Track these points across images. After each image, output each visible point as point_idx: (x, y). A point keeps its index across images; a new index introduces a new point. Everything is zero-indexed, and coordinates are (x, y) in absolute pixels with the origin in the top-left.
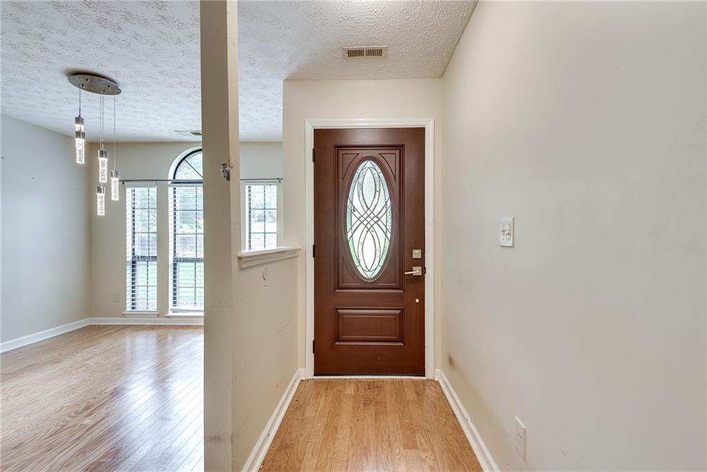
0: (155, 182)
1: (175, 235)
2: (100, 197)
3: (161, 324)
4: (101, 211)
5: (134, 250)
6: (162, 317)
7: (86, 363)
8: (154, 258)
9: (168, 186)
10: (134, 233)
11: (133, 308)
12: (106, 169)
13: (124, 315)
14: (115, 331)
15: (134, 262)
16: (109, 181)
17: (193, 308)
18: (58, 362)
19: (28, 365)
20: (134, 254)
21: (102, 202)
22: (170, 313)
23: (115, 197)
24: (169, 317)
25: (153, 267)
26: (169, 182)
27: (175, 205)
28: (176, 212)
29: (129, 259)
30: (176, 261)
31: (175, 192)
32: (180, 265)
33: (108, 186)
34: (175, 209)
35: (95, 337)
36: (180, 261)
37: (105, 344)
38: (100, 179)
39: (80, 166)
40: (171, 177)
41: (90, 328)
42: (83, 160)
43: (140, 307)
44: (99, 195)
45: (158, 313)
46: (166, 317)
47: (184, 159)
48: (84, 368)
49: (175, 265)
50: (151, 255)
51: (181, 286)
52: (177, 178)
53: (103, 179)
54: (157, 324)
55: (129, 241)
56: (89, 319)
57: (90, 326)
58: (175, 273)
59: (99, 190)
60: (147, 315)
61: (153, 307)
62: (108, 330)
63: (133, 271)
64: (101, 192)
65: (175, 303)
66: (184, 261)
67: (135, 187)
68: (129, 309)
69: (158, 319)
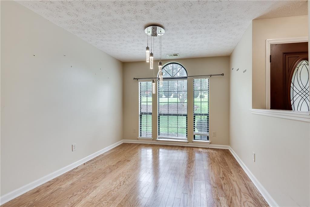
0: (151, 79)
1: (159, 103)
3: (154, 144)
5: (141, 110)
8: (150, 114)
10: (141, 102)
11: (141, 136)
13: (138, 139)
15: (141, 115)
17: (167, 137)
20: (141, 112)
22: (158, 139)
24: (158, 141)
25: (150, 117)
26: (157, 79)
27: (159, 89)
29: (139, 114)
31: (159, 83)
34: (159, 91)
36: (161, 115)
43: (144, 135)
45: (152, 139)
46: (156, 141)
47: (163, 68)
49: (159, 117)
50: (148, 112)
51: (161, 126)
54: (152, 144)
55: (139, 106)
56: (123, 140)
57: (123, 143)
58: (159, 121)
60: (147, 139)
61: (150, 136)
63: (141, 119)
65: (159, 134)
66: (163, 115)
67: (142, 81)
68: (139, 136)
69: (153, 141)
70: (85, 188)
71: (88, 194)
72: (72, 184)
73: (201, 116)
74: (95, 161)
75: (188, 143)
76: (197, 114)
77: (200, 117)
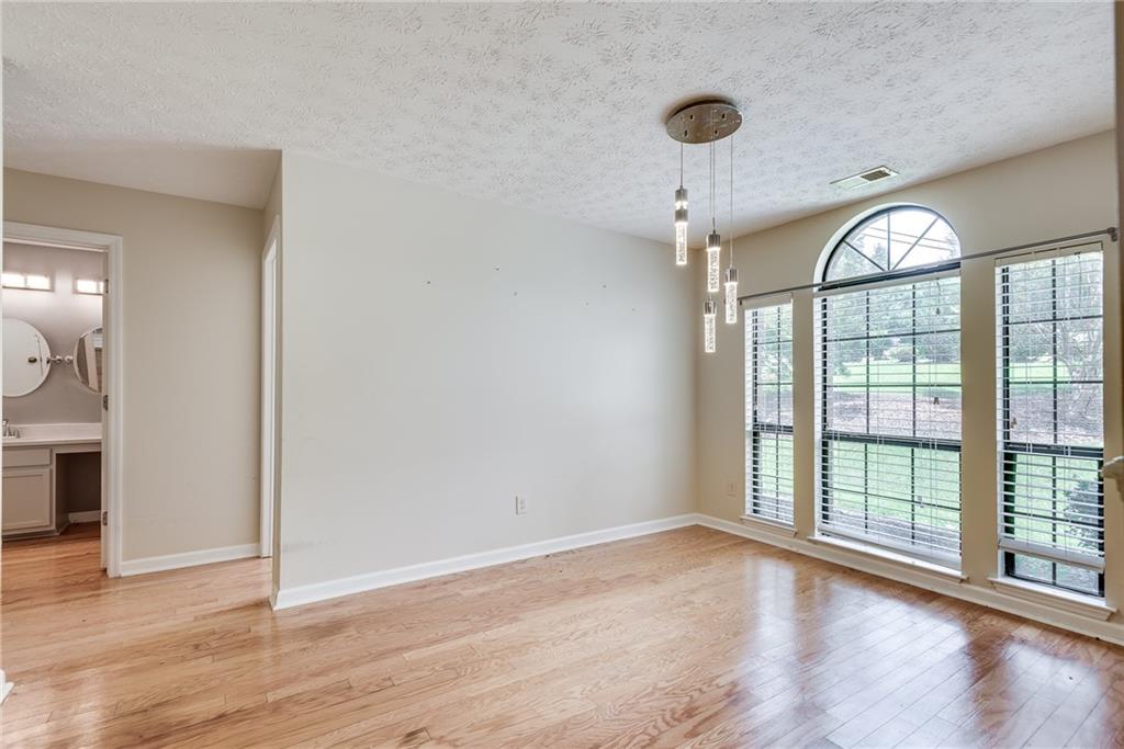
0: (789, 293)
1: (825, 387)
2: (709, 319)
3: (801, 551)
4: (710, 347)
5: (755, 413)
6: (801, 539)
7: (691, 598)
8: (788, 430)
9: (814, 296)
10: (756, 384)
11: (755, 512)
12: (718, 267)
13: (742, 519)
14: (730, 546)
15: (755, 434)
16: (723, 289)
17: (861, 534)
18: (656, 582)
19: (624, 574)
20: (755, 420)
21: (711, 329)
22: (818, 536)
23: (731, 318)
24: (816, 542)
25: (787, 442)
26: (815, 289)
27: (825, 331)
28: (827, 343)
29: (749, 428)
30: (828, 437)
31: (825, 307)
32: (834, 445)
33: (720, 299)
34: (825, 340)
35: (703, 550)
36: (836, 439)
37: (719, 567)
38: (709, 286)
39: (680, 267)
40: (817, 279)
41: (697, 532)
42: (685, 259)
43: (767, 512)
44: (707, 316)
45: (795, 530)
46: (810, 541)
47: (842, 240)
48: (687, 609)
49: (825, 444)
50: (783, 424)
51: (835, 486)
52: (828, 279)
53: (712, 289)
54: (794, 549)
55: (749, 400)
56: (696, 514)
57: (697, 525)
58: (825, 460)
59: (708, 310)
60: (777, 528)
61: (787, 517)
62: (720, 541)
63: (755, 448)
64: (710, 311)
65: (825, 517)
66: (842, 439)
67: (757, 307)
68: (749, 511)
69: (795, 540)
70: (496, 613)
71: (488, 628)
72: (482, 595)
73: (1054, 458)
74: (578, 554)
75: (963, 585)
76: (1023, 447)
77: (1049, 461)
